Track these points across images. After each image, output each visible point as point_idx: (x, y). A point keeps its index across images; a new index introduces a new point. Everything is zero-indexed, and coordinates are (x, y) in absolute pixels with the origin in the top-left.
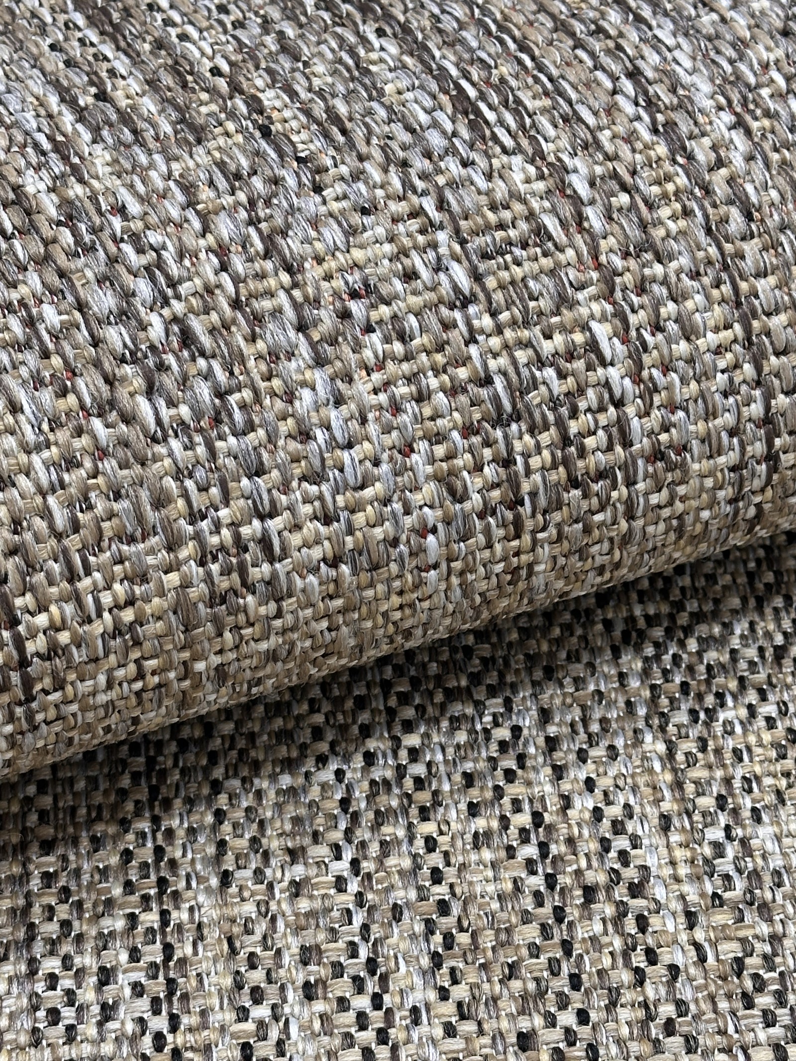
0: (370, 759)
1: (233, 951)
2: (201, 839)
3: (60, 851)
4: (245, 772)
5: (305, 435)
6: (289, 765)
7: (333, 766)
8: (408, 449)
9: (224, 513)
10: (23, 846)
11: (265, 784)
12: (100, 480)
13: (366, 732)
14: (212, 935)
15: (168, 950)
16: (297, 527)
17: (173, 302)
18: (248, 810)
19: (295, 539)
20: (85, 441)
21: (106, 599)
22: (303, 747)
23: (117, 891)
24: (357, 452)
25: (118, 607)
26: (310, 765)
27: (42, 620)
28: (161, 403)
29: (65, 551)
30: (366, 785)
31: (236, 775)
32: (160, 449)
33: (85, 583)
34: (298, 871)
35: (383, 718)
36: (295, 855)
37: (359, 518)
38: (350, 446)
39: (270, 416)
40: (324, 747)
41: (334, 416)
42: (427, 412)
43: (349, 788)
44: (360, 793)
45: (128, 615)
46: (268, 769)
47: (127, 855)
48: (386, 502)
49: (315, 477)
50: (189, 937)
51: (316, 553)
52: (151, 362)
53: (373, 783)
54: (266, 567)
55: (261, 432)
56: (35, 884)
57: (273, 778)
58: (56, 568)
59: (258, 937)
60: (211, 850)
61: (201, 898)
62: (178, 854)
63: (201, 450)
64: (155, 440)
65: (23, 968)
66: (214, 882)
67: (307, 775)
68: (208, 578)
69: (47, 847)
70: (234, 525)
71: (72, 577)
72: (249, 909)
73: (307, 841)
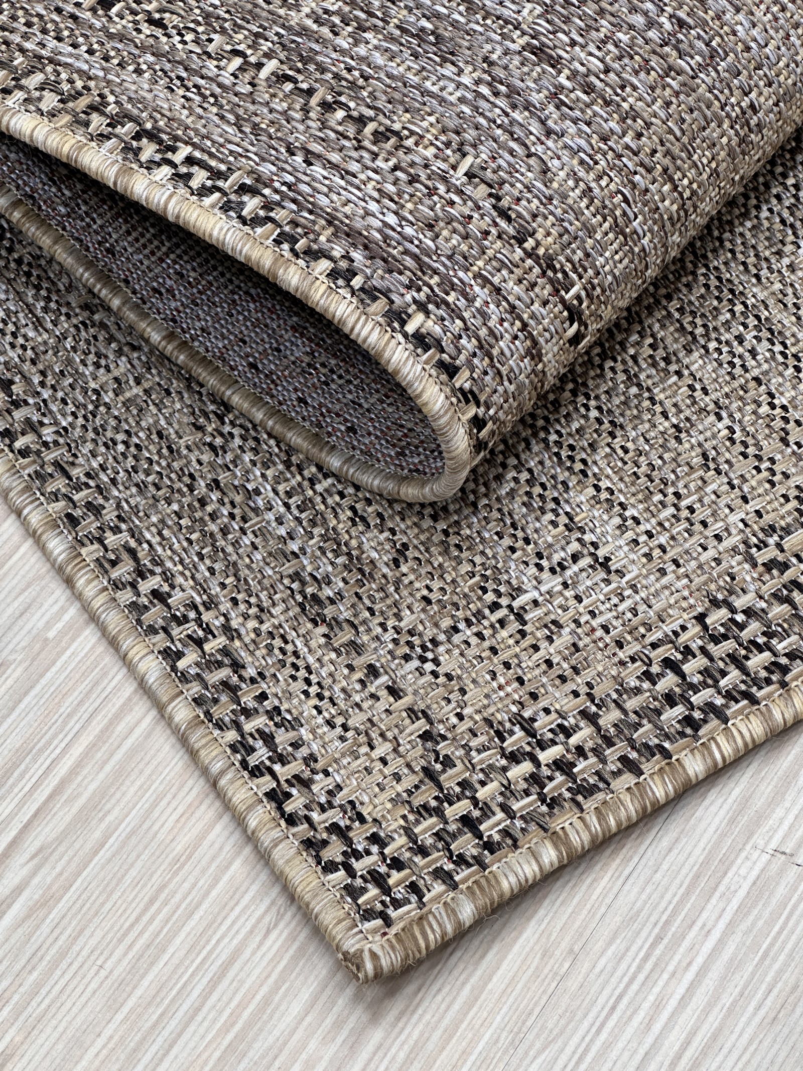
0: (778, 197)
1: (785, 305)
2: (733, 265)
3: (675, 297)
4: (727, 228)
5: (748, 49)
6: (745, 215)
7: (765, 208)
8: (788, 36)
9: (733, 100)
10: (657, 302)
11: (741, 229)
12: (683, 106)
13: (767, 186)
14: (771, 302)
15: (758, 317)
16: (761, 94)
17: (666, 8)
18: (743, 243)
19: (762, 99)
20: (668, 91)
21: (705, 161)
22: (745, 205)
23: (715, 303)
24: (770, 47)
25: (710, 162)
26: (754, 212)
27: (686, 182)
28: (688, 59)
29: (685, 146)
30: (786, 210)
31: (725, 231)
32: (698, 81)
33: (695, 157)
34: (786, 261)
35: (769, 177)
36: (779, 253)
37: (782, 78)
38: (766, 45)
39: (731, 45)
40: (754, 202)
41: (754, 32)
42: (789, 15)
43: (779, 214)
44: (786, 214)
45: (714, 165)
46: (736, 222)
47: (707, 286)
48: (788, 66)
49: (759, 67)
50: (762, 308)
51: (771, 102)
52: (674, 42)
53: (788, 208)
54: (755, 118)
55: (731, 54)
56: (677, 315)
57: (742, 224)
58: (683, 155)
59: (791, 295)
60: (741, 268)
61: (754, 290)
62: (728, 276)
63: (713, 74)
64: (693, 78)
65: (703, 351)
66: (754, 280)
67: (757, 217)
68: (737, 134)
69: (669, 298)
70: (738, 103)
71: (690, 157)
72: (778, 286)
73: (780, 246)
